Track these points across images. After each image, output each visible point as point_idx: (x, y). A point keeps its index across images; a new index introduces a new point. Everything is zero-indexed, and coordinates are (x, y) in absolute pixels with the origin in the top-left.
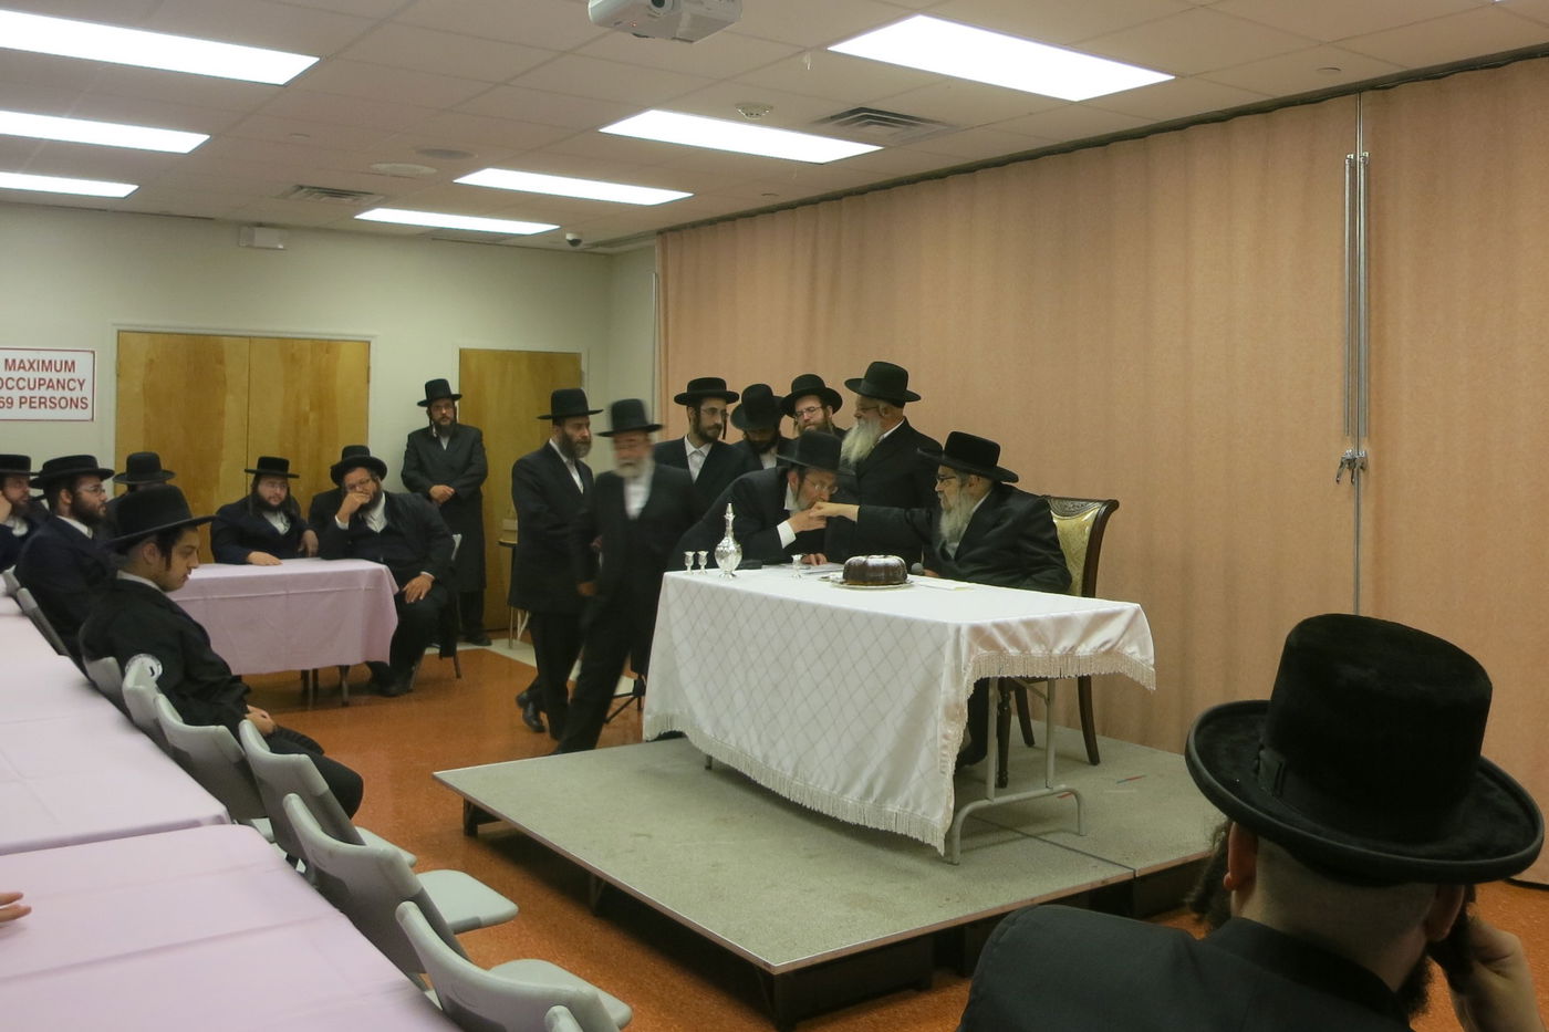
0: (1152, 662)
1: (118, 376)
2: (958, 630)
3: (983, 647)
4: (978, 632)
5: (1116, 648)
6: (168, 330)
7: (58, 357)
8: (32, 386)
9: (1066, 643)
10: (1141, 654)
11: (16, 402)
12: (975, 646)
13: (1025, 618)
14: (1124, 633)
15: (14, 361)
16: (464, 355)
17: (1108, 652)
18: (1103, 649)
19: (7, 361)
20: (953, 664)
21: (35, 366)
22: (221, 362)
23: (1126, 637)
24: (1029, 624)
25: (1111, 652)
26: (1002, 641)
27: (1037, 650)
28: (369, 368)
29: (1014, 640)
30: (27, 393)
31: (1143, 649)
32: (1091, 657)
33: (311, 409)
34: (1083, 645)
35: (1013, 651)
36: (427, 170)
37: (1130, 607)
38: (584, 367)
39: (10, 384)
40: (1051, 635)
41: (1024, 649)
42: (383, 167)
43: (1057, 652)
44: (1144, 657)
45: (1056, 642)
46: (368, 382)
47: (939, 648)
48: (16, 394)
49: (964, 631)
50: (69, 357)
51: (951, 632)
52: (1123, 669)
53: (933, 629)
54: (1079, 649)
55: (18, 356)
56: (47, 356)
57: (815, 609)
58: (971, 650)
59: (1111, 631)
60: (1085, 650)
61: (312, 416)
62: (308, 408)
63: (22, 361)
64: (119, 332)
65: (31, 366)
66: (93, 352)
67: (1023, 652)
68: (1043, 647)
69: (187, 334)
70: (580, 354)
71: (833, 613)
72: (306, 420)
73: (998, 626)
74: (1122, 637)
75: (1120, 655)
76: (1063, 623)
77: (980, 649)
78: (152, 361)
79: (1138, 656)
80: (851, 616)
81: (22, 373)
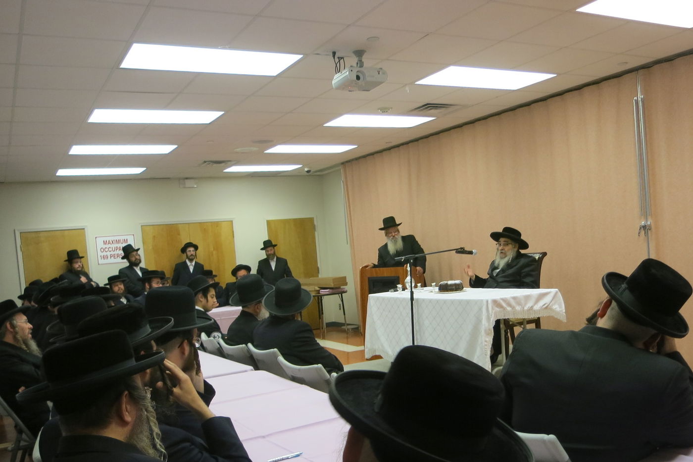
0: (564, 311)
1: (143, 243)
2: (487, 301)
3: (497, 307)
4: (495, 302)
5: (549, 306)
6: (159, 224)
7: (122, 238)
8: (114, 250)
9: (529, 305)
10: (559, 308)
11: (109, 257)
12: (494, 307)
13: (512, 296)
14: (552, 300)
15: (106, 241)
16: (269, 222)
17: (546, 308)
18: (544, 307)
19: (104, 241)
20: (486, 314)
21: (114, 242)
22: (179, 234)
23: (553, 302)
24: (514, 298)
25: (547, 308)
26: (504, 305)
27: (518, 308)
28: (233, 232)
29: (509, 305)
30: (112, 253)
31: (560, 307)
32: (539, 310)
33: (214, 250)
34: (536, 306)
35: (509, 309)
36: (255, 149)
37: (554, 290)
38: (315, 223)
39: (106, 250)
40: (523, 302)
41: (513, 308)
42: (238, 150)
43: (526, 308)
44: (560, 309)
45: (526, 304)
46: (234, 237)
47: (480, 309)
48: (109, 254)
49: (489, 302)
50: (125, 238)
51: (485, 303)
52: (552, 314)
53: (478, 303)
54: (534, 307)
55: (108, 239)
56: (117, 238)
57: (430, 301)
58: (493, 309)
59: (547, 300)
60: (537, 307)
61: (214, 252)
62: (212, 249)
63: (109, 241)
64: (142, 226)
65: (113, 242)
66: (133, 235)
67: (513, 309)
68: (520, 307)
69: (166, 225)
70: (313, 218)
71: (438, 301)
72: (212, 255)
73: (503, 299)
74: (551, 301)
75: (551, 309)
76: (527, 298)
77: (496, 308)
78: (154, 237)
79: (558, 309)
80: (445, 301)
81: (110, 245)
